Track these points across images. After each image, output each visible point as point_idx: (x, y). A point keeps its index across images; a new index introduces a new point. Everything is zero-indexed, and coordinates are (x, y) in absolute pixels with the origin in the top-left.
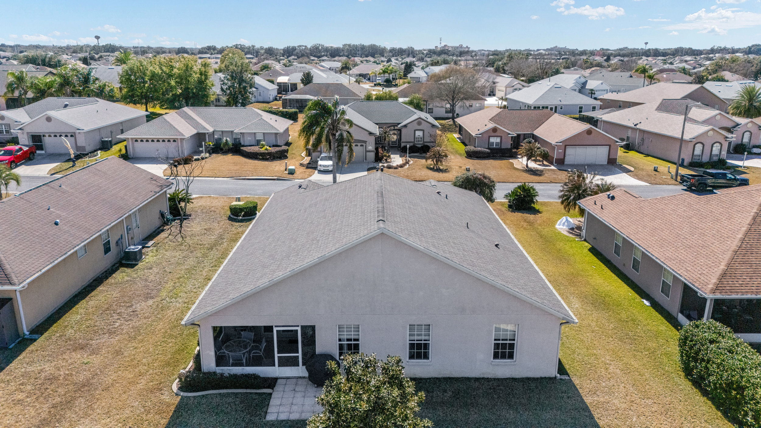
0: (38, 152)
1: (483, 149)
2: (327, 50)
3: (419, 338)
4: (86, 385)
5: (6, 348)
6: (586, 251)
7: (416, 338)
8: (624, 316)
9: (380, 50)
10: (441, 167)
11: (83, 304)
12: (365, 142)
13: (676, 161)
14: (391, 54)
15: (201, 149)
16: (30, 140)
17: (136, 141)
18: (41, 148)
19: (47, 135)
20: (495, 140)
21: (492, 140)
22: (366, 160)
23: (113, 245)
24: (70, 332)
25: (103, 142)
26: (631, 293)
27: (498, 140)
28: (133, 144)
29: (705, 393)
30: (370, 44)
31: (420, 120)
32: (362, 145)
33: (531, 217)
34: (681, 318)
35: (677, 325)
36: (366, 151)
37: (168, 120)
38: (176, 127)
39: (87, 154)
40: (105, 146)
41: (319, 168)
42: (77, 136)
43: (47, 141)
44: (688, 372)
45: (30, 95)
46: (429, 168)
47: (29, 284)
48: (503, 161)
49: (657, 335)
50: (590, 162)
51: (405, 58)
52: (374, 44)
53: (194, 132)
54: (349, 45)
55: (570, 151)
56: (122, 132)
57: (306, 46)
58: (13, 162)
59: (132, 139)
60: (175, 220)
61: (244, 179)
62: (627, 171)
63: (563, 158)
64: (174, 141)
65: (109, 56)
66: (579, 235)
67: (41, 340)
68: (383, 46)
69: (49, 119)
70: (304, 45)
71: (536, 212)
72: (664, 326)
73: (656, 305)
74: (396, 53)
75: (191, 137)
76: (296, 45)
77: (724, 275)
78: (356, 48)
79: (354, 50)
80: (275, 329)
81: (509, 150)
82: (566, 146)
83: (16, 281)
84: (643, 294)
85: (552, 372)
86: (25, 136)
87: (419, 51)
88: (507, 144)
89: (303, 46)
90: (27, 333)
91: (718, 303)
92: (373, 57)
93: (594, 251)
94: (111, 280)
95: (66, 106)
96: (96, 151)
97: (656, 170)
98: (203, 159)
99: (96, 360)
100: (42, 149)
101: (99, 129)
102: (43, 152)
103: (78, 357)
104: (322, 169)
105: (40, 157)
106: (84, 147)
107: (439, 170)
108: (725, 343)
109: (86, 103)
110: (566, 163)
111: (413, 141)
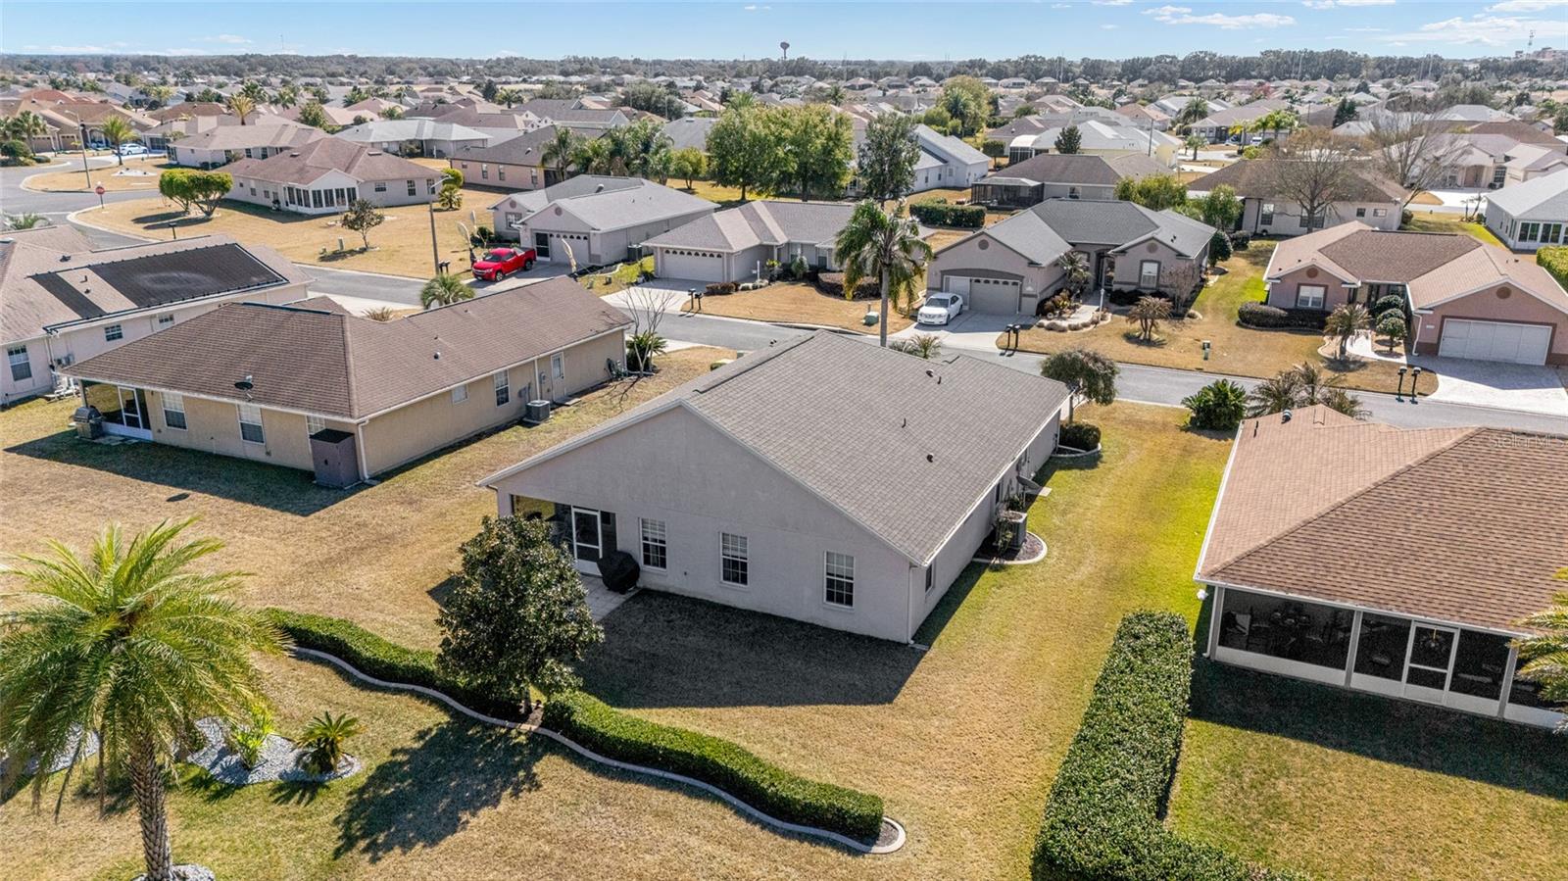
0: (538, 258)
1: (1274, 309)
2: (1222, 64)
3: (735, 554)
4: (390, 538)
5: (341, 489)
7: (730, 552)
9: (1351, 62)
10: (1155, 337)
11: (445, 458)
12: (1021, 278)
14: (1378, 72)
15: (754, 272)
16: (535, 240)
17: (668, 252)
18: (544, 253)
19: (555, 235)
20: (1311, 293)
21: (1305, 292)
22: (1020, 310)
23: (512, 395)
24: (410, 486)
25: (630, 251)
27: (1319, 292)
28: (662, 257)
30: (1329, 49)
31: (1153, 241)
32: (1014, 284)
36: (1022, 295)
37: (718, 222)
38: (725, 233)
39: (601, 268)
40: (631, 256)
41: (919, 318)
42: (593, 239)
43: (553, 242)
45: (572, 168)
46: (1129, 338)
47: (371, 420)
48: (1306, 337)
50: (1502, 357)
51: (1413, 81)
52: (1339, 48)
53: (756, 242)
54: (1277, 54)
55: (1452, 328)
56: (648, 237)
57: (1174, 57)
58: (500, 271)
59: (661, 248)
60: (630, 375)
61: (791, 327)
63: (1435, 341)
64: (719, 256)
65: (789, 82)
67: (379, 489)
68: (1361, 53)
69: (558, 211)
70: (1171, 54)
74: (1392, 68)
75: (744, 251)
76: (1152, 54)
77: (1252, 553)
78: (1292, 60)
79: (1286, 63)
80: (573, 510)
82: (1444, 317)
83: (356, 413)
86: (529, 234)
87: (1455, 63)
89: (1168, 57)
90: (367, 477)
92: (1330, 78)
94: (494, 438)
95: (600, 189)
96: (617, 263)
98: (755, 288)
99: (415, 517)
100: (547, 256)
101: (626, 230)
102: (548, 259)
103: (402, 510)
104: (923, 320)
105: (540, 267)
106: (599, 256)
107: (1148, 342)
109: (628, 186)
110: (1440, 353)
111: (1137, 281)
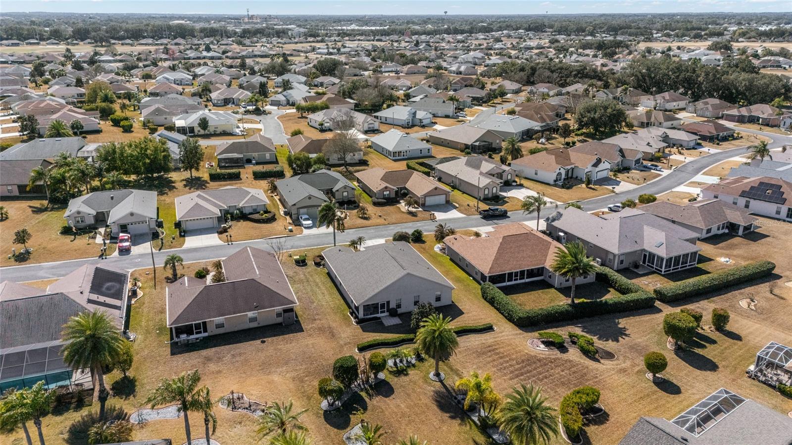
1: (381, 199)
3: (417, 300)
6: (449, 260)
8: (465, 284)
10: (366, 216)
13: (477, 196)
16: (120, 228)
19: (130, 224)
20: (386, 193)
21: (385, 193)
25: (157, 222)
26: (467, 276)
27: (388, 192)
28: (185, 223)
29: (487, 301)
31: (345, 186)
33: (423, 245)
34: (481, 282)
35: (480, 284)
37: (201, 205)
40: (159, 224)
42: (151, 222)
43: (130, 227)
44: (483, 297)
48: (394, 206)
49: (475, 288)
50: (437, 203)
55: (428, 199)
59: (186, 220)
62: (455, 208)
63: (424, 203)
64: (211, 218)
66: (444, 253)
69: (132, 214)
71: (424, 242)
72: (477, 285)
73: (474, 279)
77: (491, 268)
80: (379, 303)
81: (395, 198)
82: (425, 197)
83: (295, 302)
84: (470, 275)
85: (451, 303)
86: (116, 226)
88: (393, 195)
91: (490, 277)
93: (451, 260)
95: (112, 198)
97: (468, 205)
98: (230, 226)
107: (366, 218)
108: (491, 288)
109: (126, 194)
110: (426, 205)
111: (342, 198)
